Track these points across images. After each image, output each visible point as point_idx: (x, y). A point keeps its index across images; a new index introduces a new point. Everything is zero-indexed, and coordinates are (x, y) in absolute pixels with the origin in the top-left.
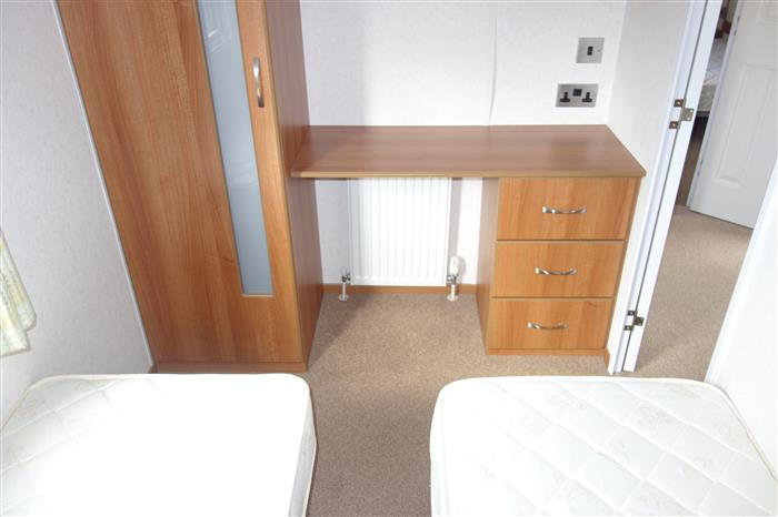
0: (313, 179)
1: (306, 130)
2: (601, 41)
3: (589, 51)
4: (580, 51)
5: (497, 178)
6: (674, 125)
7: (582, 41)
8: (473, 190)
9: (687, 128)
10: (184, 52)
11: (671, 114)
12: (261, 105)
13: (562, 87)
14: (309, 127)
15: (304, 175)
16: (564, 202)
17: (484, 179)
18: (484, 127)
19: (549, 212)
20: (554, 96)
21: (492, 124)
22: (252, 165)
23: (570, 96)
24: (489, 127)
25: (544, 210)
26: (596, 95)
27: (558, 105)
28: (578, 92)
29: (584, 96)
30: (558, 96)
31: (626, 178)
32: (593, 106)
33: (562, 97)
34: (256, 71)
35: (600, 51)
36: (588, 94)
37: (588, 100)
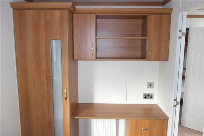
0: (78, 119)
1: (77, 104)
2: (153, 83)
3: (150, 85)
4: (148, 85)
5: (129, 119)
6: (175, 106)
7: (148, 83)
8: (122, 122)
9: (178, 106)
10: (47, 85)
11: (174, 103)
12: (66, 99)
13: (144, 94)
14: (78, 103)
15: (76, 118)
16: (148, 126)
17: (125, 119)
18: (125, 104)
19: (143, 129)
20: (142, 96)
21: (127, 103)
22: (62, 113)
23: (147, 96)
24: (126, 104)
25: (142, 129)
26: (153, 96)
27: (144, 99)
28: (148, 95)
29: (150, 96)
30: (144, 96)
31: (164, 120)
32: (153, 99)
33: (145, 97)
34: (65, 90)
35: (153, 85)
36: (151, 96)
37: (151, 97)
